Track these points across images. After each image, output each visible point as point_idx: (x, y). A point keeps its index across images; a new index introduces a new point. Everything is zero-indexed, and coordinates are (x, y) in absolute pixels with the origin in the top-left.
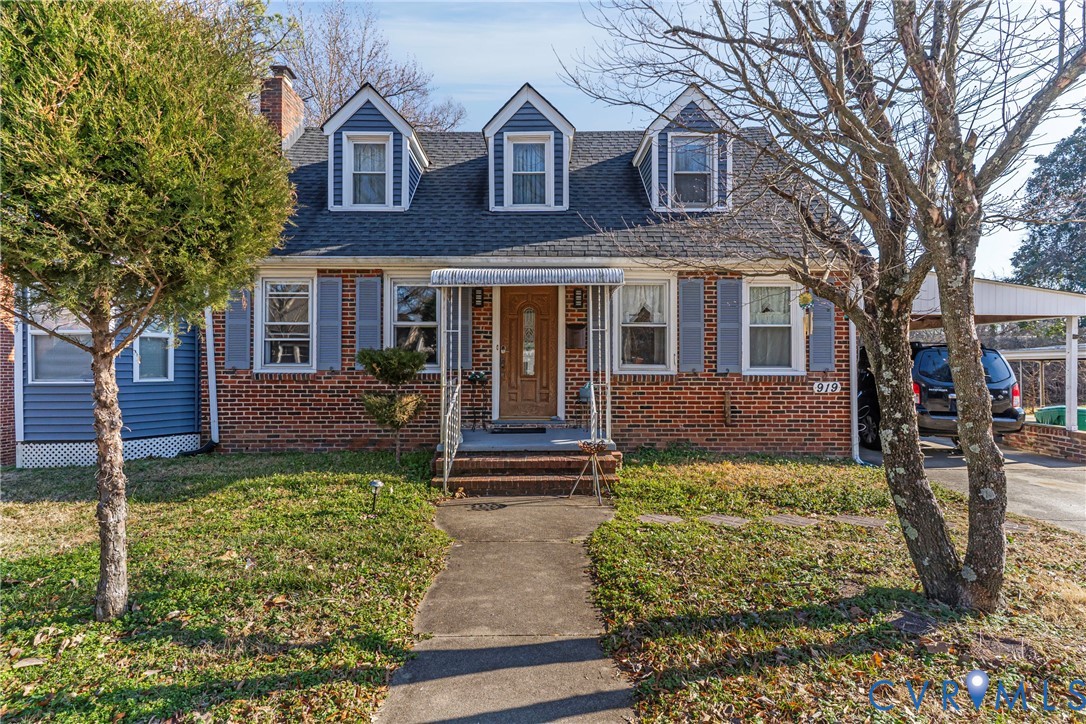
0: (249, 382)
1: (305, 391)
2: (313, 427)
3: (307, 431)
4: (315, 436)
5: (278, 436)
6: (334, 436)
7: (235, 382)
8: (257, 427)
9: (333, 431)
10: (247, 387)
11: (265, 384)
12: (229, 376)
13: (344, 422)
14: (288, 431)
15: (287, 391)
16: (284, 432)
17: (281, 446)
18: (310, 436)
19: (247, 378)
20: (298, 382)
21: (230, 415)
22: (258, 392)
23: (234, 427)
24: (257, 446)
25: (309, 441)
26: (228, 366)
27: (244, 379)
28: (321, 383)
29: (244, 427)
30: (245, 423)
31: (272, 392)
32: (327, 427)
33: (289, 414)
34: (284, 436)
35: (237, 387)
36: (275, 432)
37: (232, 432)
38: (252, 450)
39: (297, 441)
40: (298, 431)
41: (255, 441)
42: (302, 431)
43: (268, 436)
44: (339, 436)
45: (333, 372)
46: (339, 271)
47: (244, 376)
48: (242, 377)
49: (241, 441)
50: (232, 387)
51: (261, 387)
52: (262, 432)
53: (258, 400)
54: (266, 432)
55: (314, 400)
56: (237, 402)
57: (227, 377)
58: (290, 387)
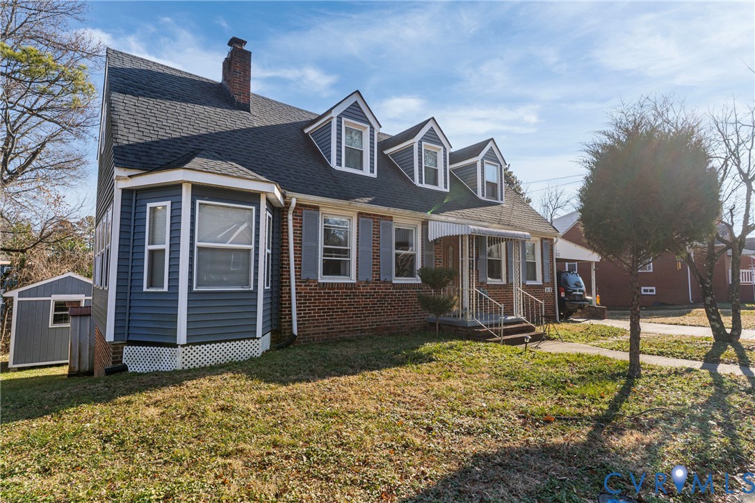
0: (316, 289)
1: (350, 296)
2: (355, 320)
3: (351, 324)
4: (356, 327)
5: (334, 329)
6: (366, 326)
7: (306, 289)
8: (320, 323)
9: (366, 323)
10: (315, 293)
11: (327, 291)
12: (303, 284)
13: (372, 316)
14: (340, 325)
15: (340, 296)
16: (337, 325)
17: (336, 335)
18: (353, 327)
19: (315, 286)
20: (346, 289)
21: (302, 315)
22: (322, 296)
23: (305, 324)
24: (320, 337)
25: (352, 331)
26: (304, 277)
27: (313, 287)
28: (360, 289)
29: (311, 323)
30: (312, 320)
31: (331, 296)
32: (363, 320)
33: (341, 312)
34: (337, 328)
35: (308, 293)
36: (332, 325)
37: (304, 328)
38: (317, 340)
39: (345, 331)
40: (345, 324)
41: (319, 333)
42: (348, 324)
43: (328, 329)
44: (369, 326)
45: (367, 282)
46: (370, 214)
47: (313, 284)
48: (311, 286)
49: (309, 334)
50: (305, 293)
51: (324, 293)
52: (323, 326)
53: (322, 303)
54: (326, 326)
55: (356, 302)
56: (307, 304)
57: (301, 286)
58: (342, 293)
